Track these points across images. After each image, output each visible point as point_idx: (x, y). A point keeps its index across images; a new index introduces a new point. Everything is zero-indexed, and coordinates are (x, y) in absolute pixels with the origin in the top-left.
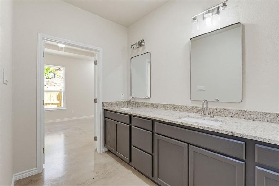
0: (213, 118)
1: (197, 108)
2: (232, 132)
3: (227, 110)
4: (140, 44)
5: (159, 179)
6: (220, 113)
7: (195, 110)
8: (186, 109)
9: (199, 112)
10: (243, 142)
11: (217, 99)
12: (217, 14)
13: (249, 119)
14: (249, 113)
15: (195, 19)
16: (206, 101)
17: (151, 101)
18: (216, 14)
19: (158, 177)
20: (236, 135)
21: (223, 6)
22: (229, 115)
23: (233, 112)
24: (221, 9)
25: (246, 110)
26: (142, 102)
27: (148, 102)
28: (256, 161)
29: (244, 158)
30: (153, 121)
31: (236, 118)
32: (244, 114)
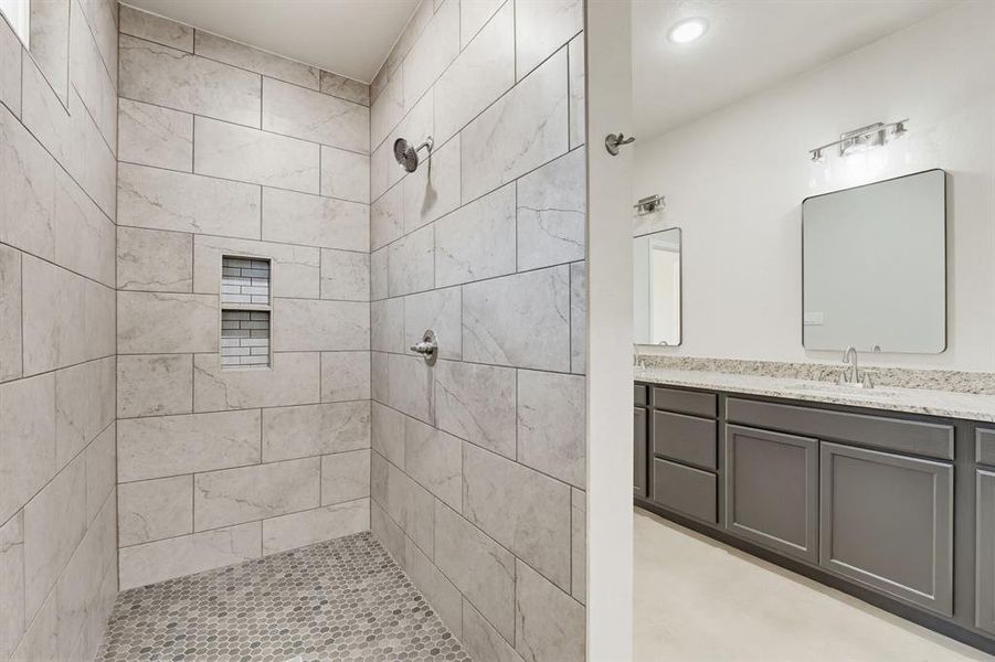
0: (870, 390)
1: (822, 369)
2: (925, 408)
3: (908, 372)
4: (651, 206)
5: (736, 524)
6: (888, 380)
7: (817, 374)
8: (793, 371)
9: (830, 377)
10: (951, 424)
11: (877, 348)
12: (879, 146)
13: (963, 391)
14: (964, 377)
15: (819, 156)
16: (853, 350)
17: (682, 353)
18: (875, 144)
19: (735, 521)
20: (935, 413)
21: (898, 131)
22: (911, 384)
23: (923, 377)
24: (890, 137)
25: (956, 370)
26: (657, 357)
27: (673, 355)
28: (978, 459)
29: (952, 457)
30: (718, 396)
31: (930, 388)
32: (952, 381)
